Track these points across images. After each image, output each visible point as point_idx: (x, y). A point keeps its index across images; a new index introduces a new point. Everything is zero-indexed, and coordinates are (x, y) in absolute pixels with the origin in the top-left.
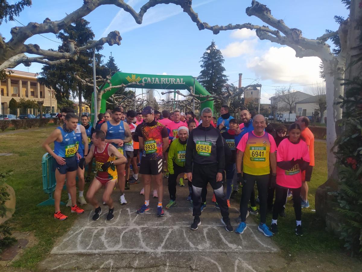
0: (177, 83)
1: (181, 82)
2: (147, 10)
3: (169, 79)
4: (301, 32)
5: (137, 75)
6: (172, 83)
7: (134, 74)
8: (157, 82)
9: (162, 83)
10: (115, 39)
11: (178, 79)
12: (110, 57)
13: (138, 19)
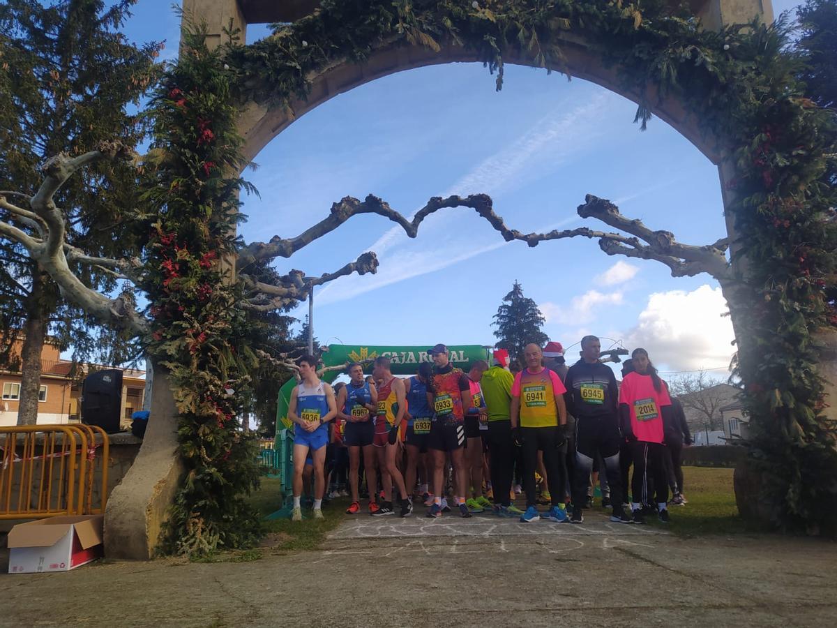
1: (459, 359)
2: (425, 218)
4: (672, 236)
5: (371, 349)
7: (364, 347)
8: (411, 360)
9: (421, 361)
10: (369, 265)
11: (454, 353)
12: (304, 324)
13: (411, 231)
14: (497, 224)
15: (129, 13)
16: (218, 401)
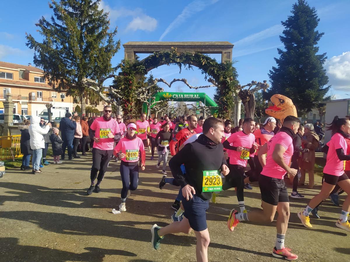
0: (194, 98)
1: (197, 97)
2: (173, 83)
3: (190, 95)
5: (170, 93)
6: (191, 98)
7: (168, 93)
8: (182, 97)
9: (185, 98)
11: (195, 95)
12: (150, 75)
13: (170, 86)
14: (188, 85)
15: (99, 4)
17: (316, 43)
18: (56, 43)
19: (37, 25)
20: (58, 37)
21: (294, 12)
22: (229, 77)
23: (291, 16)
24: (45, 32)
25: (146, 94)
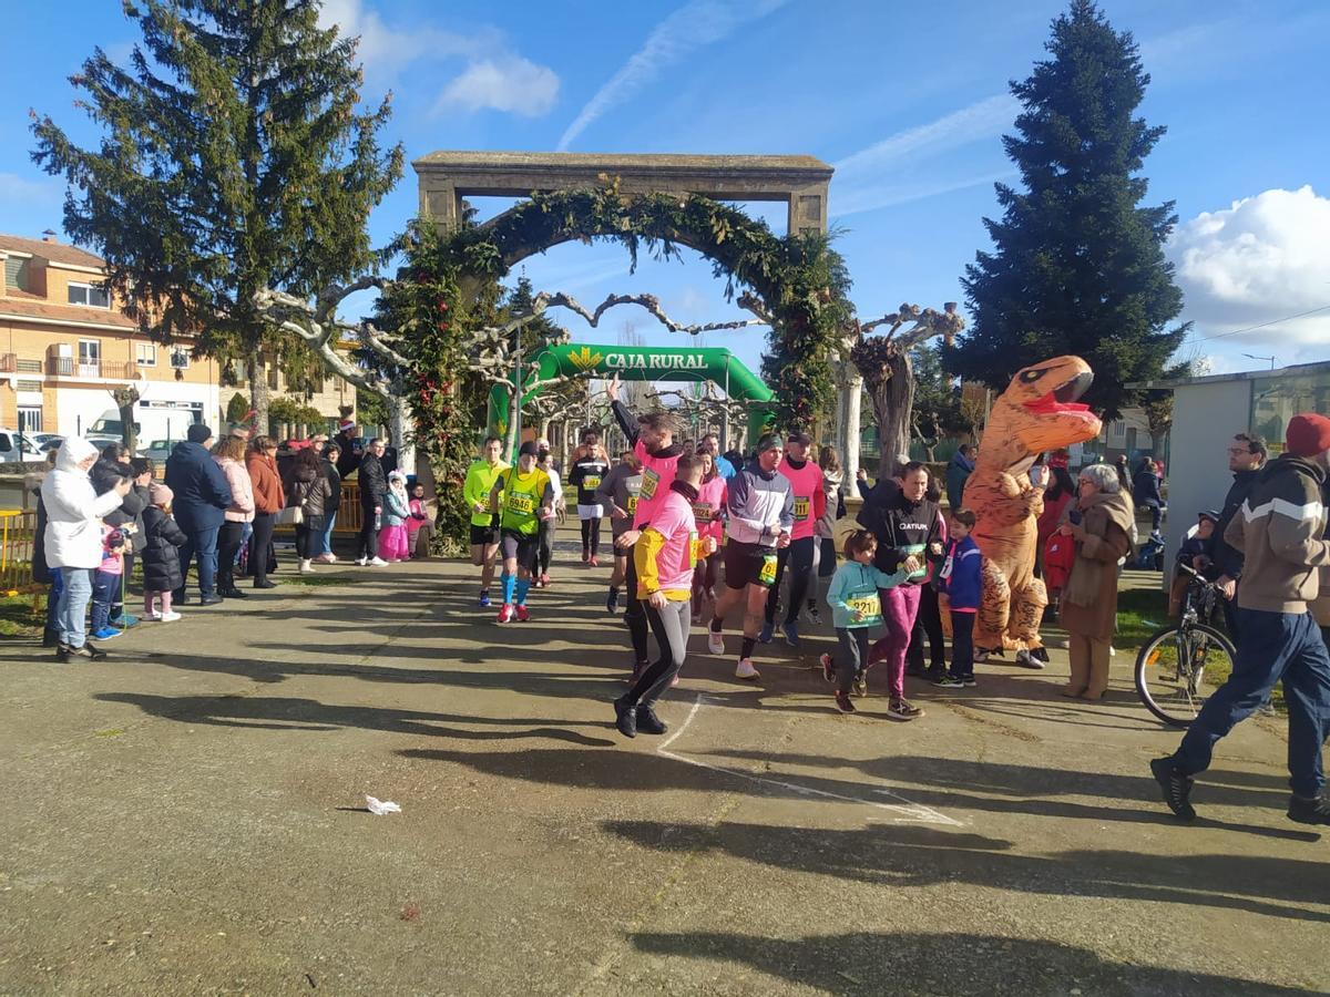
0: (687, 367)
1: (697, 364)
2: (605, 312)
3: (670, 357)
5: (594, 349)
6: (675, 366)
7: (586, 346)
8: (640, 365)
11: (691, 357)
12: (520, 279)
13: (594, 323)
14: (663, 320)
16: (456, 475)
17: (1139, 165)
18: (151, 155)
19: (75, 82)
20: (162, 128)
21: (1055, 49)
22: (816, 289)
23: (1047, 64)
24: (110, 108)
25: (501, 352)
